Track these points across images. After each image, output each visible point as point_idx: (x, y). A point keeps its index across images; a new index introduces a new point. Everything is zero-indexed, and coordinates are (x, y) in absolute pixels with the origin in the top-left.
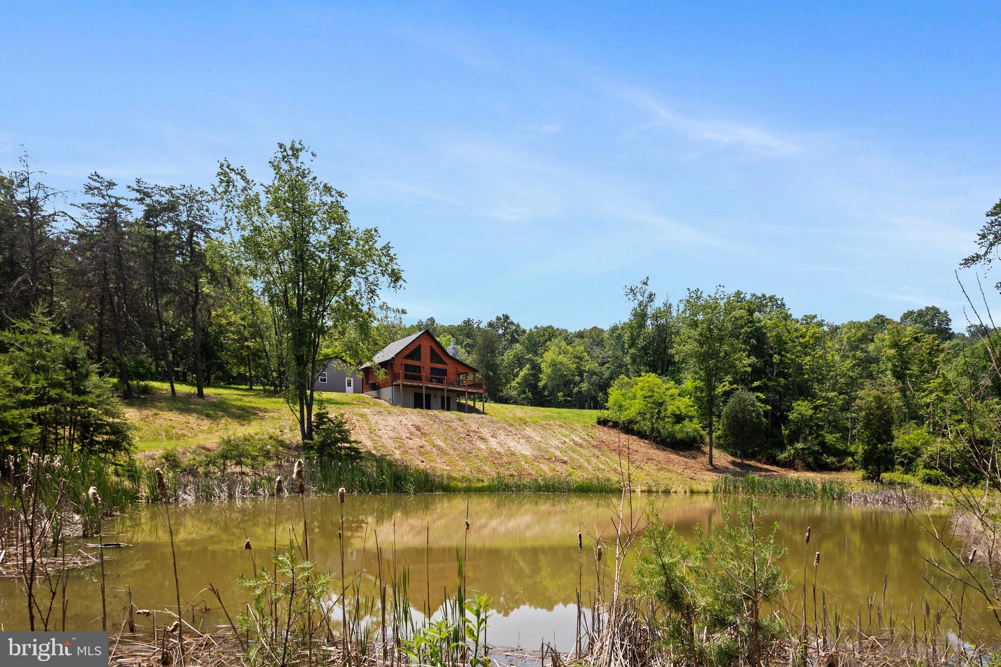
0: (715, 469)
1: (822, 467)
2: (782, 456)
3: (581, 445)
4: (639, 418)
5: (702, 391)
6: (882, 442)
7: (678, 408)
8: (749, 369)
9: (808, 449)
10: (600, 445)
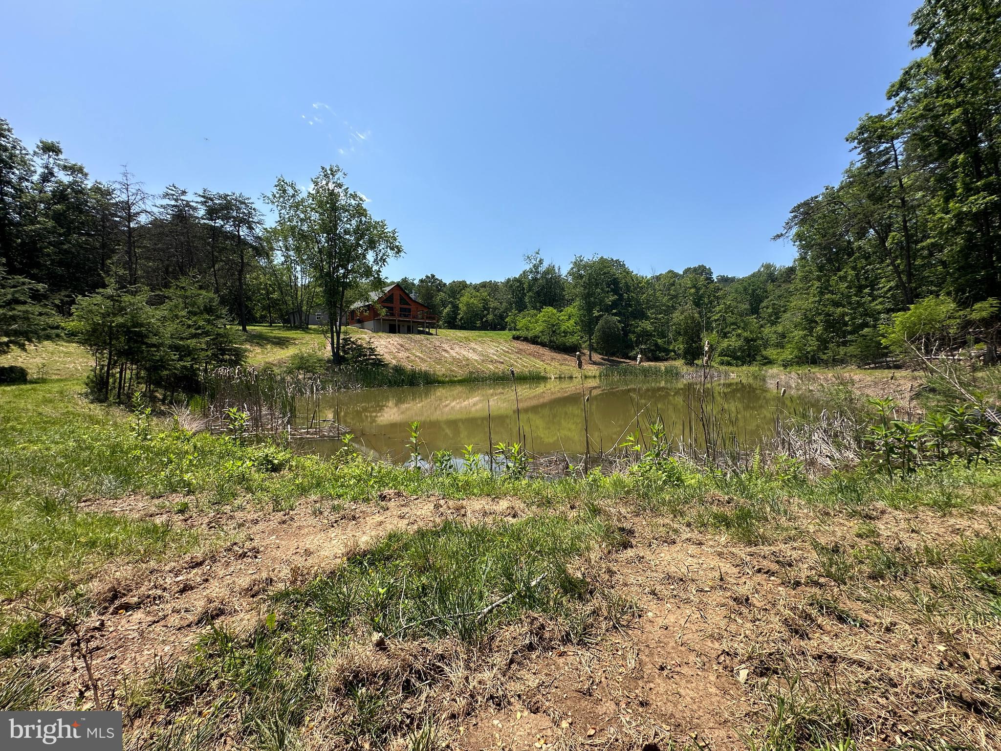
0: (595, 363)
1: (657, 359)
2: (631, 354)
3: (508, 352)
4: (540, 334)
5: (585, 316)
6: (695, 342)
7: (568, 327)
8: (610, 303)
9: (648, 348)
10: (520, 351)
